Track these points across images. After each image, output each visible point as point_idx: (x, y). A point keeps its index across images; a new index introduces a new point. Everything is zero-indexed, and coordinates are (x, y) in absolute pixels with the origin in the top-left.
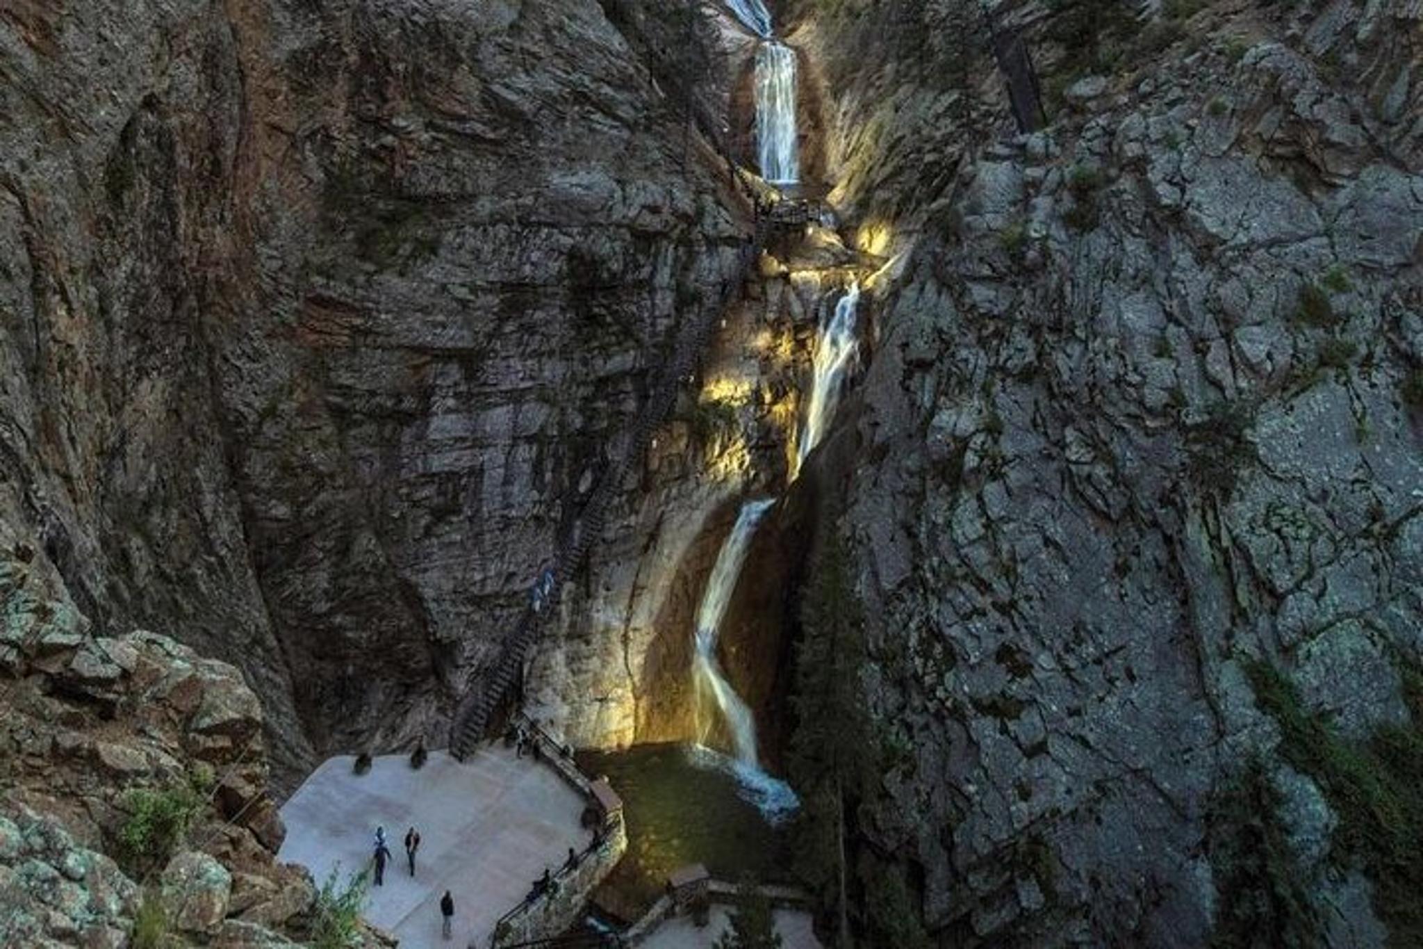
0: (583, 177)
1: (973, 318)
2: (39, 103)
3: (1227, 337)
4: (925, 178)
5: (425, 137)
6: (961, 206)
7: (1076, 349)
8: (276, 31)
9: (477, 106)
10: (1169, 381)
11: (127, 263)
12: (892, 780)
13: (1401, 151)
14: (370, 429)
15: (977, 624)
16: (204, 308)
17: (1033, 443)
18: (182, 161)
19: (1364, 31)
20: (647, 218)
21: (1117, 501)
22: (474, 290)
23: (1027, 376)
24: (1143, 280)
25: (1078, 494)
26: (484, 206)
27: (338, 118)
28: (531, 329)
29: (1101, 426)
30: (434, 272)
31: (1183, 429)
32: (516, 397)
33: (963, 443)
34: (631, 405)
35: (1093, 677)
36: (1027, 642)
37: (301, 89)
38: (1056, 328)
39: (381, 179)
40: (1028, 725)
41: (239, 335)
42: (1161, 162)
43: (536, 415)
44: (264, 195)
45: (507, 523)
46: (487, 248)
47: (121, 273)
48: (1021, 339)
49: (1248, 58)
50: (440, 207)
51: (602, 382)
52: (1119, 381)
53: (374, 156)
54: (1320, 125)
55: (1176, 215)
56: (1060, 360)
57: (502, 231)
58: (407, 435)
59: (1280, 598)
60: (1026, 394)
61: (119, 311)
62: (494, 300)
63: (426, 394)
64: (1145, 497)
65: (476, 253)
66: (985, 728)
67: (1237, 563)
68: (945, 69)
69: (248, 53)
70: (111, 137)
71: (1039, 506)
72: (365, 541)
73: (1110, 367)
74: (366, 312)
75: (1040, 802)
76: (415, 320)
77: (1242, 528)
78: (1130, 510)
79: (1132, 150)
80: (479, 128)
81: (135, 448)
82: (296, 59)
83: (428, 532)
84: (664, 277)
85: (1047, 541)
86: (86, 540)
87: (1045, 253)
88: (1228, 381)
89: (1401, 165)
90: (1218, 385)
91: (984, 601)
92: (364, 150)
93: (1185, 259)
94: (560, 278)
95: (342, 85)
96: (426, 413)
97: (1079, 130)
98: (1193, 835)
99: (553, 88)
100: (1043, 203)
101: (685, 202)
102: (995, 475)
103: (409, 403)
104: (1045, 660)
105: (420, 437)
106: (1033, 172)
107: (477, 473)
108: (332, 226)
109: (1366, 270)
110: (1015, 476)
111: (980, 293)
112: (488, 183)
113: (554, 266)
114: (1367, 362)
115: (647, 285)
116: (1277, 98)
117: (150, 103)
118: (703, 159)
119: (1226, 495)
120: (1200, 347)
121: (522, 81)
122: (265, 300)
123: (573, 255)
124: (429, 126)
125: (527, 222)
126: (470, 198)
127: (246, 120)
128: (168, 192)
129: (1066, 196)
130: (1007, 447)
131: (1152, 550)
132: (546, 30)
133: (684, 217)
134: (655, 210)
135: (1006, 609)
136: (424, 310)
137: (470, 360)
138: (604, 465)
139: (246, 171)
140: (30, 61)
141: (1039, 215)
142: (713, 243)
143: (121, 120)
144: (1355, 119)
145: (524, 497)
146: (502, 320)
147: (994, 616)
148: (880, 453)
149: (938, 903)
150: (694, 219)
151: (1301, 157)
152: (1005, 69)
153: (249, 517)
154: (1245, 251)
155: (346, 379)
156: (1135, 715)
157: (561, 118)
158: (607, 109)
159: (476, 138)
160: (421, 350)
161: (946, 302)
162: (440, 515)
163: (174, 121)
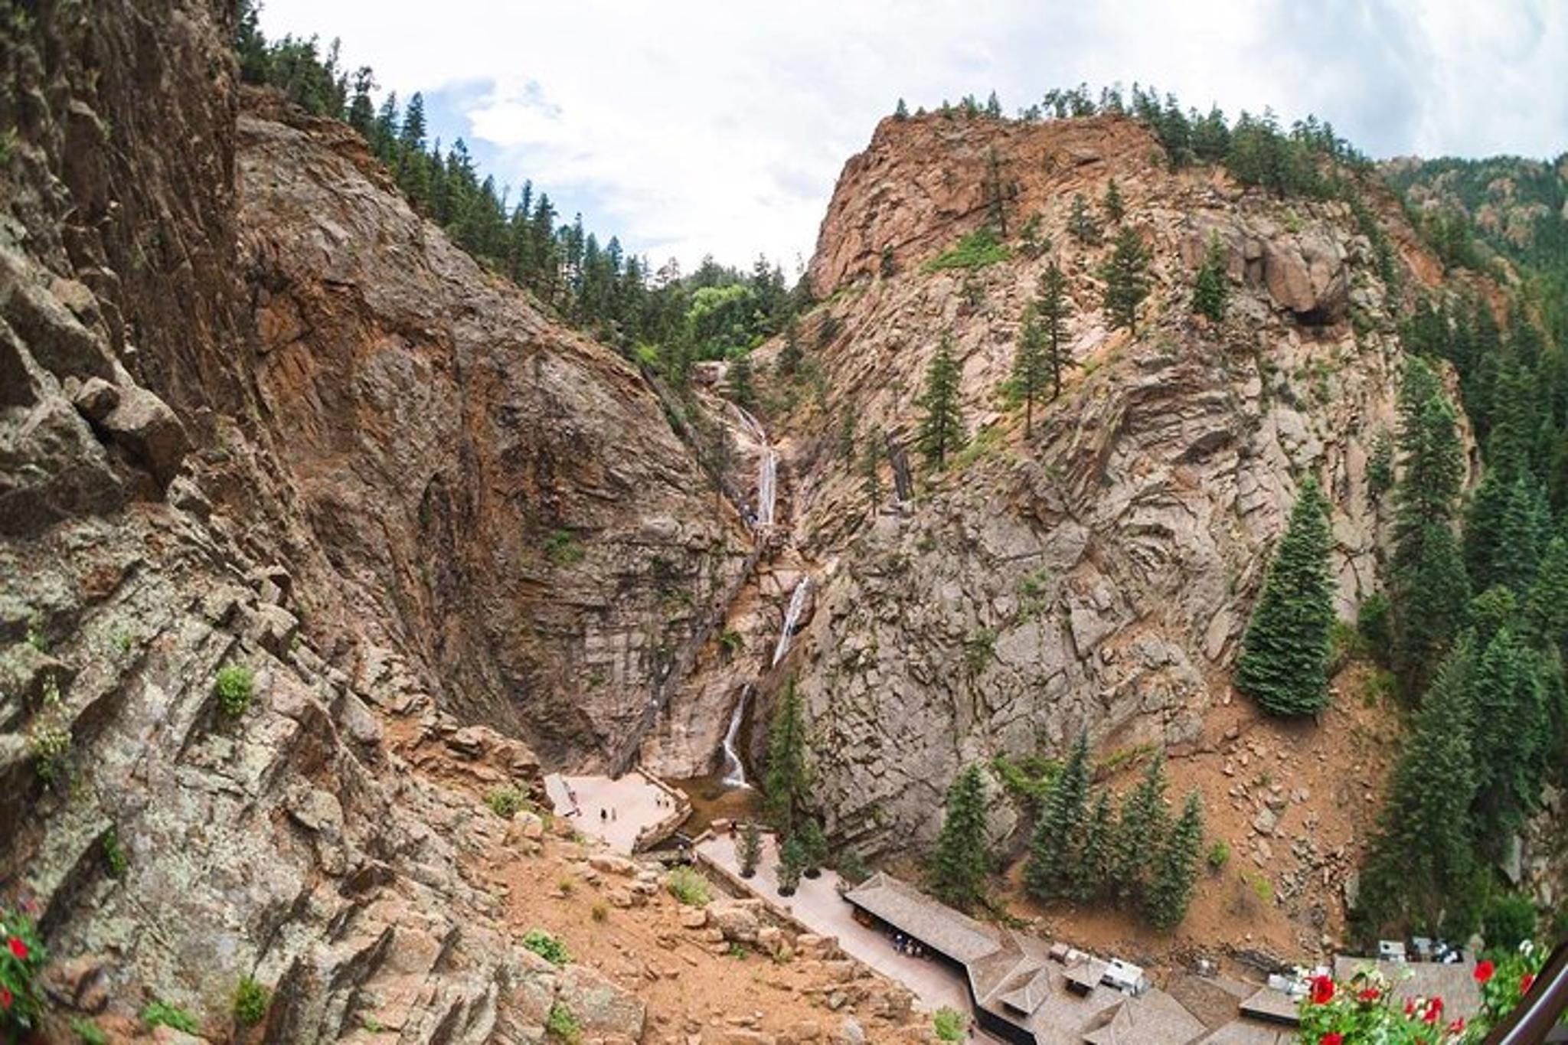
0: (660, 520)
1: (869, 594)
2: (387, 479)
3: (990, 602)
4: (846, 524)
5: (575, 497)
6: (867, 537)
7: (918, 608)
8: (495, 439)
9: (602, 481)
10: (960, 622)
11: (434, 559)
12: (814, 788)
13: (1078, 515)
14: (556, 641)
15: (858, 729)
16: (471, 581)
17: (895, 651)
18: (454, 508)
19: (1070, 455)
20: (696, 542)
21: (929, 677)
22: (604, 577)
23: (893, 621)
24: (954, 576)
25: (912, 674)
26: (608, 534)
27: (529, 485)
28: (635, 597)
29: (926, 644)
30: (583, 568)
31: (965, 644)
32: (628, 629)
33: (858, 653)
34: (688, 634)
35: (909, 748)
36: (880, 735)
37: (509, 470)
38: (909, 599)
39: (553, 518)
40: (877, 767)
41: (490, 596)
42: (970, 517)
43: (638, 638)
44: (494, 526)
45: (627, 687)
46: (610, 556)
47: (431, 563)
48: (892, 604)
49: (1017, 466)
50: (583, 533)
51: (672, 623)
52: (937, 623)
53: (548, 506)
54: (1045, 501)
55: (974, 544)
56: (910, 614)
57: (617, 547)
58: (574, 646)
59: (994, 712)
60: (891, 630)
61: (434, 583)
62: (615, 582)
63: (582, 627)
64: (942, 674)
65: (605, 558)
66: (858, 769)
67: (979, 699)
68: (861, 466)
69: (482, 452)
70: (420, 495)
71: (892, 679)
72: (559, 691)
73: (934, 618)
74: (550, 587)
75: (878, 794)
76: (575, 591)
77: (983, 685)
78: (935, 680)
79: (956, 511)
80: (603, 492)
81: (448, 645)
82: (506, 454)
83: (589, 690)
84: (705, 572)
85: (895, 694)
86: (435, 683)
87: (908, 563)
88: (987, 621)
89: (1077, 521)
90: (982, 624)
91: (862, 720)
92: (543, 503)
93: (976, 565)
94: (648, 571)
95: (530, 469)
96: (583, 635)
97: (930, 500)
98: (942, 800)
99: (644, 471)
100: (909, 537)
101: (716, 533)
102: (873, 666)
103: (575, 630)
104: (889, 742)
105: (582, 647)
106: (907, 522)
107: (611, 663)
108: (529, 543)
109: (1054, 570)
110: (882, 667)
111: (873, 582)
112: (609, 522)
113: (646, 566)
114: (1049, 611)
115: (696, 576)
116: (1028, 487)
117: (436, 478)
118: (727, 511)
119: (979, 671)
120: (977, 606)
121: (627, 467)
122: (500, 579)
123: (655, 560)
124: (577, 491)
125: (630, 543)
126: (600, 530)
127: (483, 487)
128: (449, 524)
129: (921, 534)
130: (880, 654)
131: (943, 695)
132: (640, 439)
133: (715, 542)
134: (700, 538)
135: (871, 723)
136: (579, 586)
137: (603, 611)
138: (675, 661)
139: (484, 514)
140: (380, 456)
141: (905, 544)
142: (731, 555)
143: (424, 486)
144: (1061, 498)
145: (635, 675)
146: (619, 592)
147: (867, 726)
148: (817, 658)
149: (830, 830)
150: (718, 543)
151: (1035, 517)
152: (894, 467)
153: (505, 679)
154: (1004, 561)
155: (542, 618)
156: (924, 759)
157: (648, 487)
158: (673, 483)
159: (603, 498)
160: (579, 606)
161: (855, 586)
162: (594, 683)
163: (448, 487)
